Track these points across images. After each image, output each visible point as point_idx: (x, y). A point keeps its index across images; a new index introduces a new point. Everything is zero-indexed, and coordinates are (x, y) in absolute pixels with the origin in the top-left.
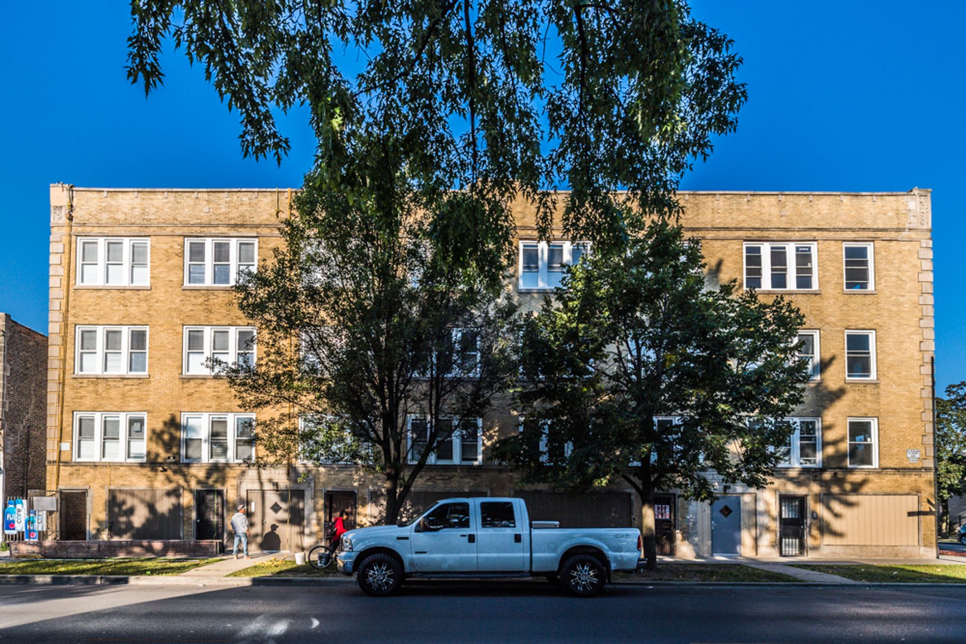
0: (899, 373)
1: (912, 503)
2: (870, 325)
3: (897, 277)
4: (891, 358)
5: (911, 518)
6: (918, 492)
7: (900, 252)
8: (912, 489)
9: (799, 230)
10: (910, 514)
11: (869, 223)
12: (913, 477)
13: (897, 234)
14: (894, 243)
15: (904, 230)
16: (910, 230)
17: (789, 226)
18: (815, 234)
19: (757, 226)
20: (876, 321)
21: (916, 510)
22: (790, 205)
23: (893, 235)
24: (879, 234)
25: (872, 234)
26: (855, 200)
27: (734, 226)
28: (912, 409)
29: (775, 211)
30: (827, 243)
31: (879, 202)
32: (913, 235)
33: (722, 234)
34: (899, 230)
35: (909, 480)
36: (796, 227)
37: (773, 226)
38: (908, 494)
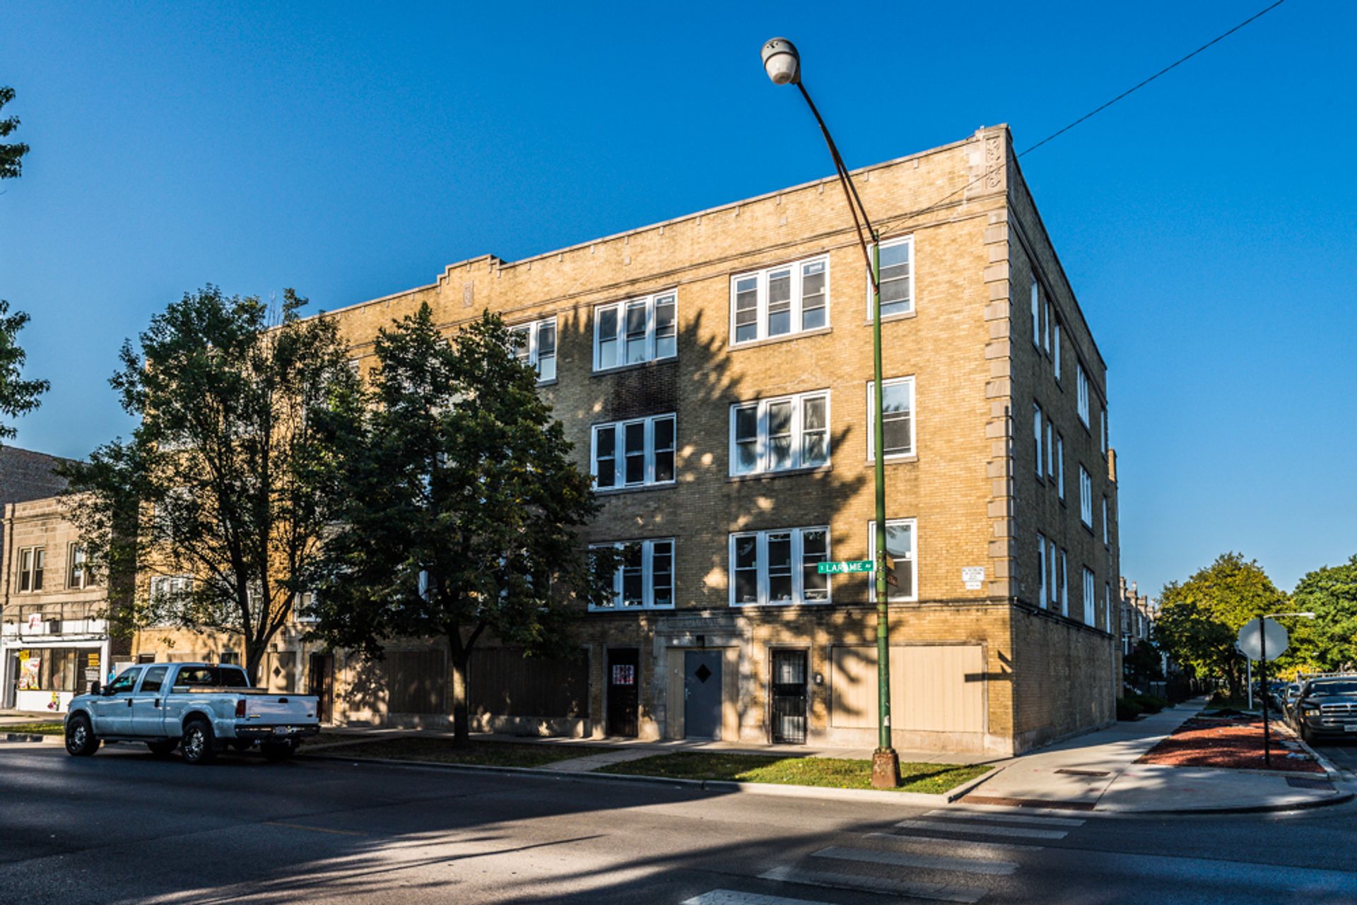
0: (950, 441)
1: (973, 659)
2: (904, 369)
3: (949, 282)
4: (937, 418)
5: (970, 684)
6: (981, 639)
7: (954, 241)
8: (971, 635)
9: (804, 242)
10: (970, 678)
11: (908, 206)
12: (974, 615)
13: (949, 212)
14: (944, 228)
15: (959, 203)
16: (969, 200)
17: (789, 239)
18: (826, 242)
19: (747, 249)
20: (913, 361)
21: (979, 671)
22: (792, 207)
23: (942, 215)
24: (921, 219)
25: (910, 223)
26: (887, 174)
27: (717, 256)
28: (973, 499)
29: (771, 221)
30: (841, 253)
31: (924, 167)
32: (976, 207)
33: (703, 272)
34: (952, 205)
35: (968, 619)
36: (798, 239)
37: (769, 244)
38: (964, 644)
